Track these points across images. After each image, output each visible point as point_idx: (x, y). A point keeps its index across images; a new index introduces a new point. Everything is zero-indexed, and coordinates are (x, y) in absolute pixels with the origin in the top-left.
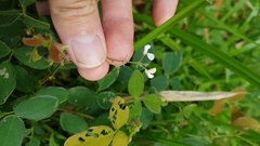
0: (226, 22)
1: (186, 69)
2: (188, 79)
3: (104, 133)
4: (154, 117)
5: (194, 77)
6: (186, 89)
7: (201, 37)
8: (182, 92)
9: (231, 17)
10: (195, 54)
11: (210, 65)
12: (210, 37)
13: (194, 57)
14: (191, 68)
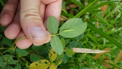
0: (108, 18)
1: (87, 39)
2: (88, 43)
3: (46, 63)
4: (70, 59)
5: (91, 43)
6: (87, 48)
7: (94, 25)
8: (82, 49)
9: (110, 16)
10: (91, 32)
11: (98, 37)
12: (99, 25)
13: (91, 34)
14: (89, 38)
